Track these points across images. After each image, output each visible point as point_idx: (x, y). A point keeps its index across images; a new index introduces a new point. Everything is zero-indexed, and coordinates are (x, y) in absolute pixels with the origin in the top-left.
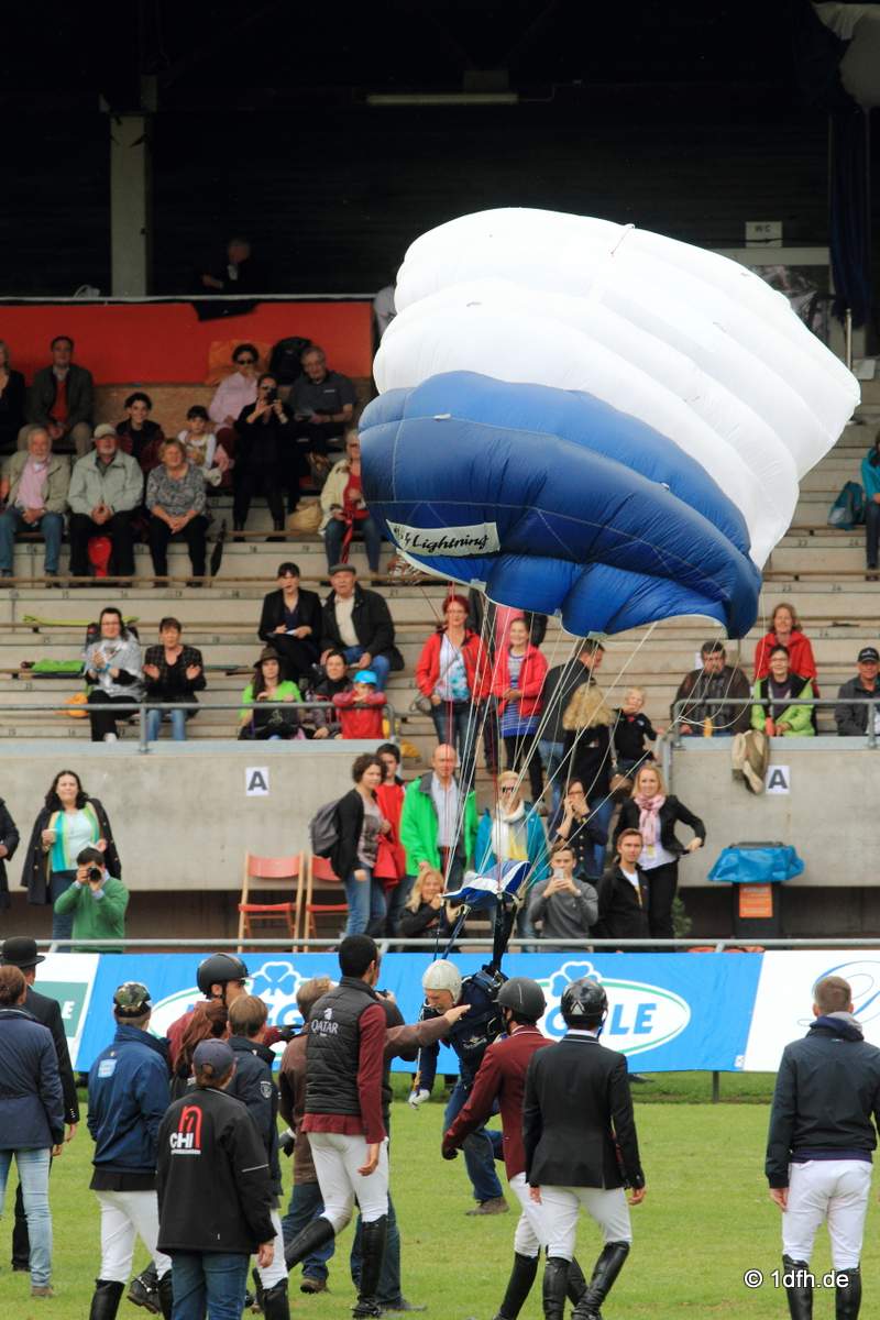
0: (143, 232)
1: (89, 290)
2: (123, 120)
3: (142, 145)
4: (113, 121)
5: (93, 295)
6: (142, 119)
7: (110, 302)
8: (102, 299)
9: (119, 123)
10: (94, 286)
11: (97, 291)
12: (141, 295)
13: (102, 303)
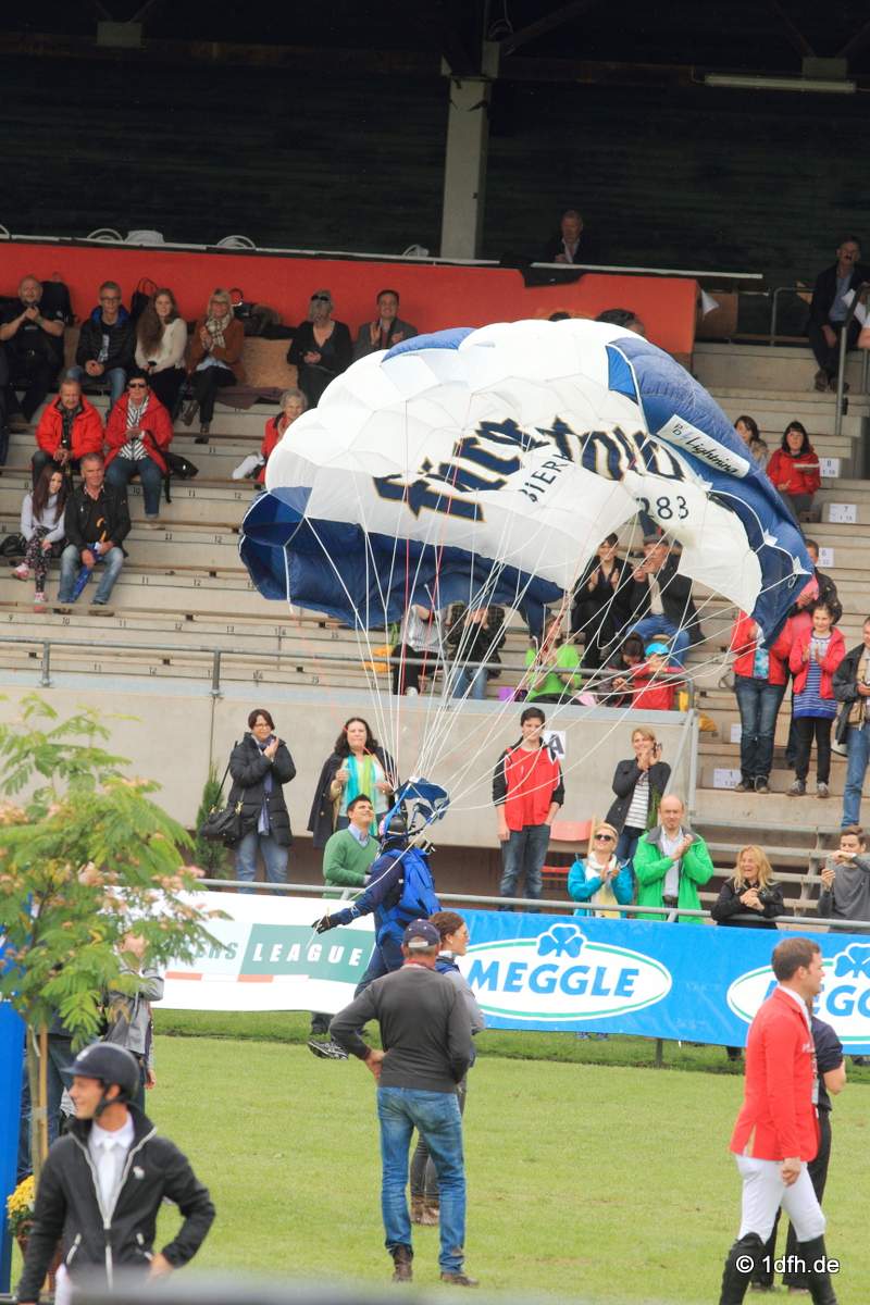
0: (475, 196)
1: (419, 249)
2: (463, 84)
3: (481, 110)
4: (454, 85)
5: (422, 255)
6: (482, 84)
7: (438, 263)
8: (430, 259)
9: (459, 87)
10: (424, 246)
11: (426, 252)
12: (469, 258)
13: (431, 263)
